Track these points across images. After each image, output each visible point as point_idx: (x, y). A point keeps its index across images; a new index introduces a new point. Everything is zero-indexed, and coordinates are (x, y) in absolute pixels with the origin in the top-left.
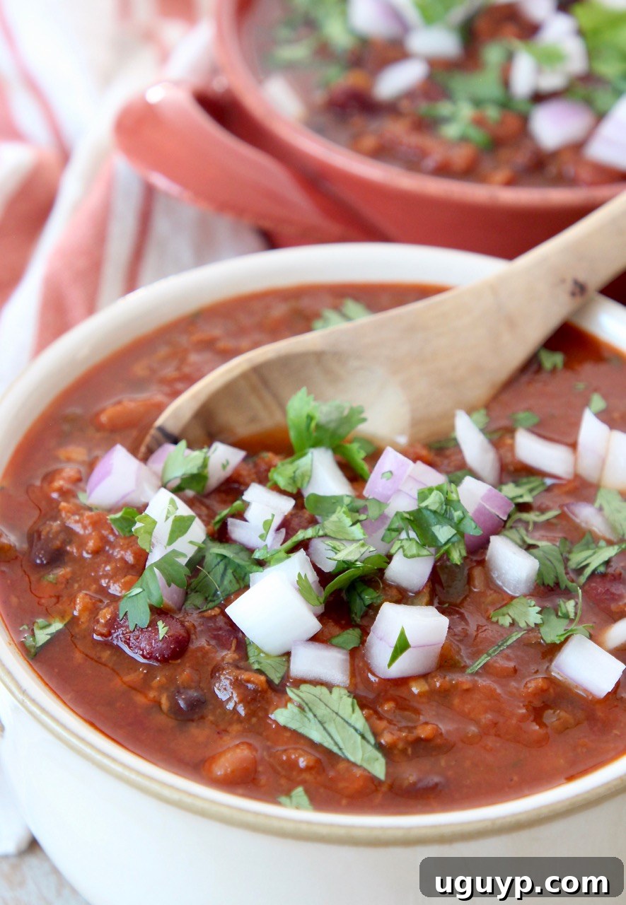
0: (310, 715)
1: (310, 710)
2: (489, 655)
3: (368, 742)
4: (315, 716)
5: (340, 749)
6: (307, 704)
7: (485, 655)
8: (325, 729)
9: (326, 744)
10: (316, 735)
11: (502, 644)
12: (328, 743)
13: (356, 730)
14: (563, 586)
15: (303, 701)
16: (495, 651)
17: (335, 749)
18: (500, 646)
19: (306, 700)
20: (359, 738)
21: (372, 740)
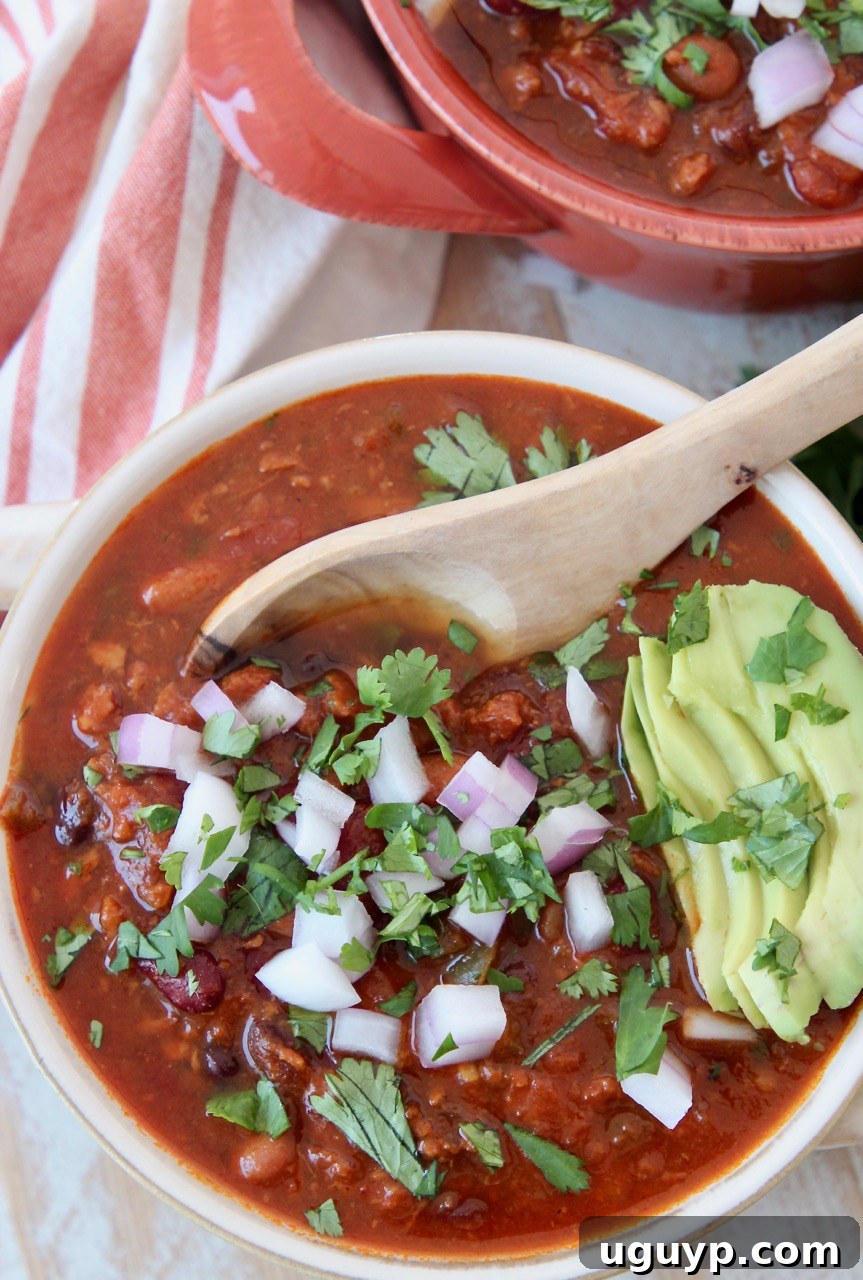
0: (349, 1111)
1: (349, 1105)
2: (552, 1041)
3: (408, 1149)
4: (353, 1112)
5: (377, 1154)
6: (345, 1099)
7: (548, 1041)
8: (363, 1128)
9: (362, 1147)
10: (353, 1134)
11: (569, 1025)
12: (365, 1147)
13: (396, 1134)
14: (643, 946)
15: (341, 1095)
16: (560, 1034)
17: (372, 1154)
18: (566, 1028)
19: (345, 1094)
20: (399, 1144)
21: (413, 1149)
